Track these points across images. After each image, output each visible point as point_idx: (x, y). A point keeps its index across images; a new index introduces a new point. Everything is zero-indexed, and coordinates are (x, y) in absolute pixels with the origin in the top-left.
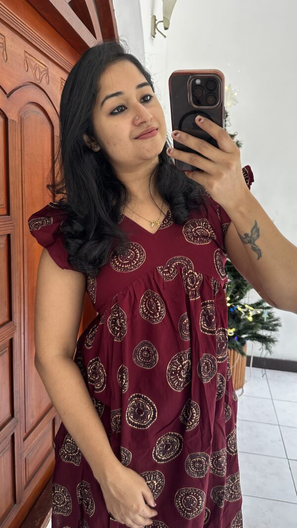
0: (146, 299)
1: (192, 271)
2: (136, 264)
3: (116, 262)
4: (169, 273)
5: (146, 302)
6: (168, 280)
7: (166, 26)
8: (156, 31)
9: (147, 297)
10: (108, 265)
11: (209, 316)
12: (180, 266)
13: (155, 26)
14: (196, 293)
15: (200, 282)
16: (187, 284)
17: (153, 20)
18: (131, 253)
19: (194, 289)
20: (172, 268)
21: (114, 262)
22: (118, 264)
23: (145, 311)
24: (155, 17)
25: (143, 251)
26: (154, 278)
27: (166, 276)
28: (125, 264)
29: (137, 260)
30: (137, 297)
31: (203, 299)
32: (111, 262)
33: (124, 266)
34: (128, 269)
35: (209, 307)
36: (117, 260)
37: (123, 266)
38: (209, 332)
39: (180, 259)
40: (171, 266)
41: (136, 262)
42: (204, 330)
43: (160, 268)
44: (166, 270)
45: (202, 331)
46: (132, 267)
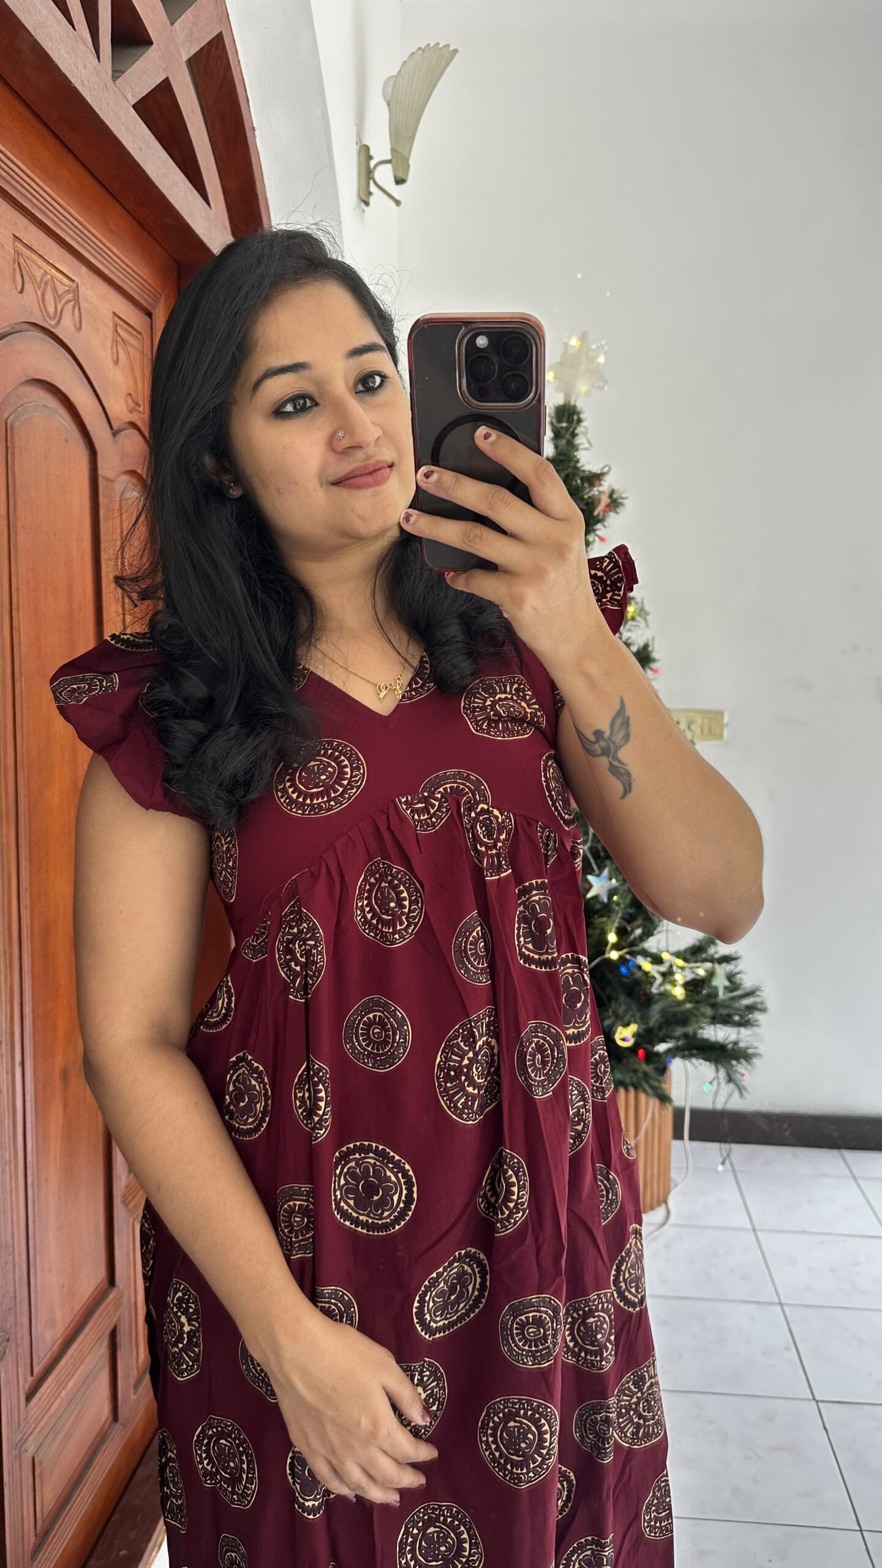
0: (371, 885)
1: (486, 807)
2: (341, 795)
3: (290, 790)
4: (429, 813)
5: (370, 891)
6: (425, 830)
7: (401, 175)
9: (372, 880)
10: (269, 796)
11: (537, 920)
12: (457, 793)
14: (499, 862)
15: (508, 834)
16: (476, 838)
18: (329, 765)
19: (494, 852)
20: (436, 799)
21: (284, 790)
22: (295, 796)
23: (369, 916)
25: (359, 759)
26: (388, 828)
27: (420, 821)
28: (313, 796)
29: (345, 782)
30: (346, 878)
31: (518, 877)
32: (277, 791)
33: (312, 800)
34: (321, 808)
35: (537, 898)
36: (293, 785)
37: (308, 801)
38: (540, 963)
39: (454, 776)
40: (432, 795)
41: (341, 789)
42: (528, 959)
43: (404, 800)
44: (420, 805)
45: (522, 962)
46: (332, 803)
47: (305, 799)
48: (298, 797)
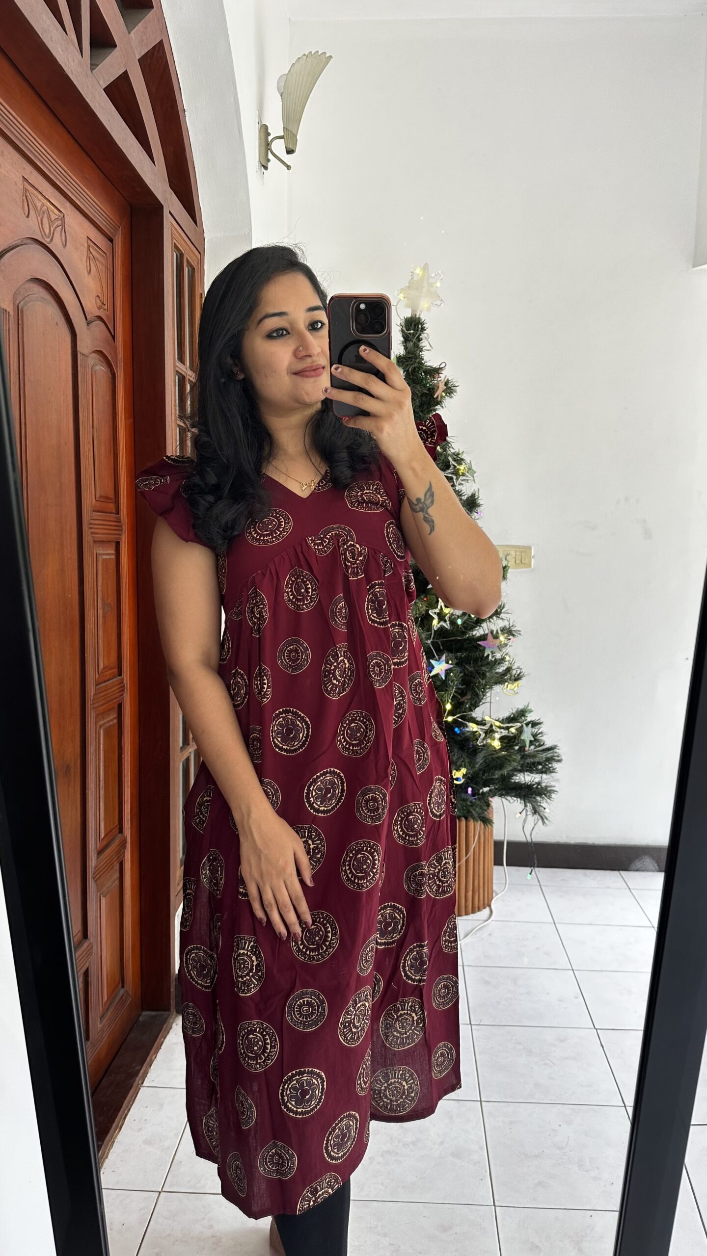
0: (292, 581)
1: (352, 543)
2: (279, 535)
3: (253, 533)
4: (323, 545)
5: (292, 585)
6: (321, 554)
7: (291, 147)
8: (270, 156)
9: (293, 579)
10: (241, 535)
11: (378, 601)
12: (338, 536)
13: (266, 146)
14: (358, 571)
15: (364, 557)
16: (346, 559)
17: (263, 135)
18: (274, 521)
19: (355, 566)
20: (327, 538)
21: (250, 533)
22: (255, 536)
23: (291, 597)
24: (266, 127)
25: (289, 518)
26: (302, 552)
27: (318, 549)
28: (264, 536)
29: (281, 529)
30: (280, 576)
31: (368, 579)
32: (247, 533)
33: (264, 538)
34: (268, 542)
35: (378, 590)
36: (255, 530)
37: (262, 538)
38: (379, 623)
39: (337, 528)
40: (325, 537)
41: (279, 533)
42: (373, 621)
43: (310, 539)
44: (318, 541)
45: (370, 622)
46: (274, 539)
47: (260, 537)
48: (257, 536)
